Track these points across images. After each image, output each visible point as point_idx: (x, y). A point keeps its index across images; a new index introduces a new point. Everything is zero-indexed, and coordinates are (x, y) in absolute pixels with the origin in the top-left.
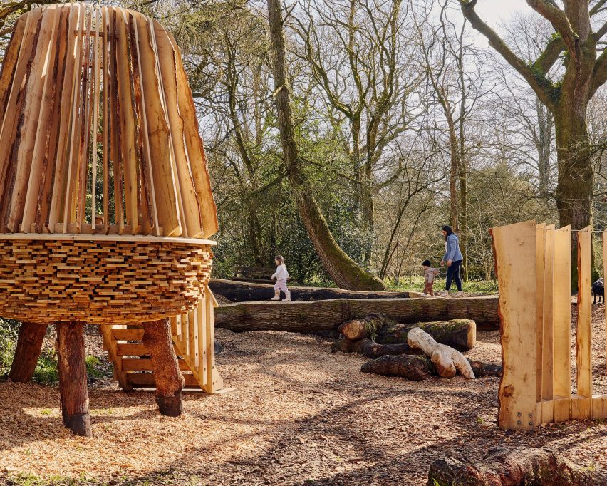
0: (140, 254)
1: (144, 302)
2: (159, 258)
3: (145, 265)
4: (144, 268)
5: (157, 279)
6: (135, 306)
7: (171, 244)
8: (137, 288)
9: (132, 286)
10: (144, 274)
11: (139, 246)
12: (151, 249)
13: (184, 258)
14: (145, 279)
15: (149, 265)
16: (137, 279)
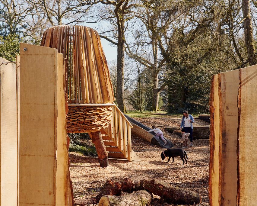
0: (72, 110)
1: (76, 126)
2: (80, 111)
3: (75, 114)
4: (75, 115)
5: (79, 118)
6: (73, 127)
7: (85, 106)
8: (72, 121)
9: (70, 121)
10: (74, 116)
11: (72, 107)
12: (76, 108)
13: (91, 111)
14: (75, 118)
15: (76, 114)
16: (72, 118)
